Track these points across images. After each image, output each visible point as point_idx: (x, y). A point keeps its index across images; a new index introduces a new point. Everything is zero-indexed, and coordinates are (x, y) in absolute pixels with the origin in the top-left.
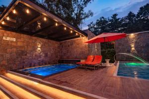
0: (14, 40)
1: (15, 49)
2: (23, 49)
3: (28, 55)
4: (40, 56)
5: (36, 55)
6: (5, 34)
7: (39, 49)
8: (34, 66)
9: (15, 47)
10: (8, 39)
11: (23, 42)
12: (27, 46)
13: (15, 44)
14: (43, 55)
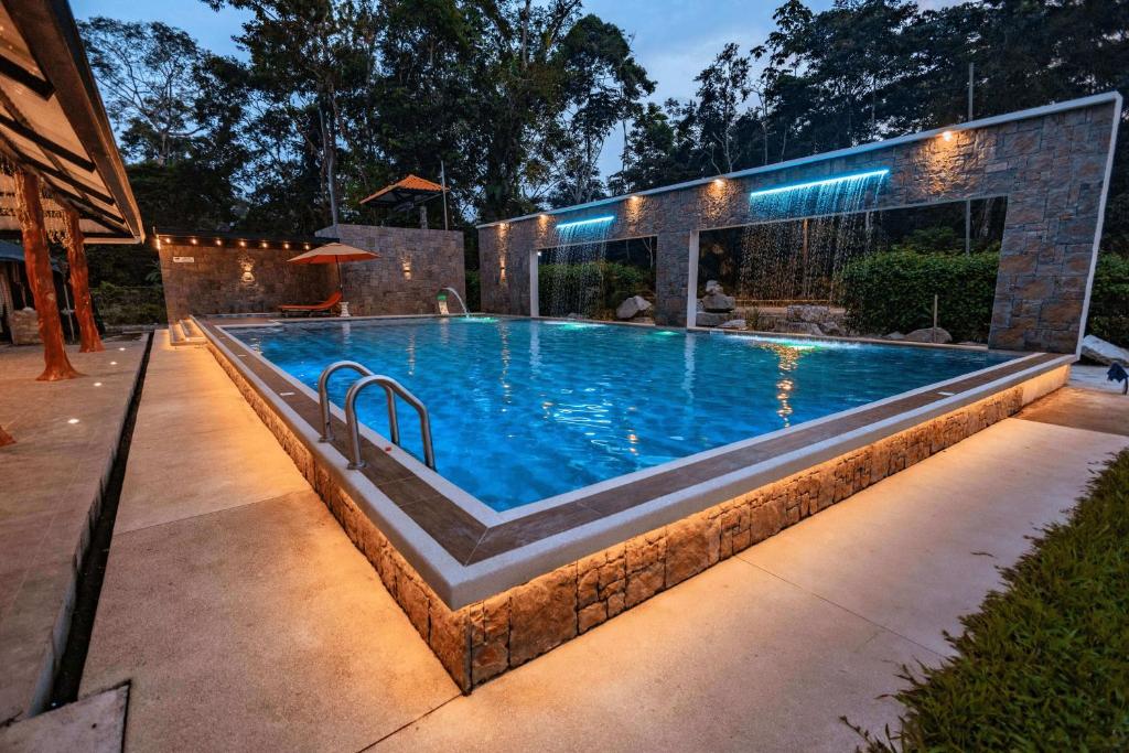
0: (192, 260)
1: (196, 278)
2: (211, 277)
3: (224, 289)
4: (253, 292)
5: (241, 290)
6: (176, 253)
7: (248, 275)
8: (241, 311)
9: (196, 273)
10: (181, 260)
11: (209, 263)
12: (218, 269)
13: (192, 269)
14: (262, 289)
